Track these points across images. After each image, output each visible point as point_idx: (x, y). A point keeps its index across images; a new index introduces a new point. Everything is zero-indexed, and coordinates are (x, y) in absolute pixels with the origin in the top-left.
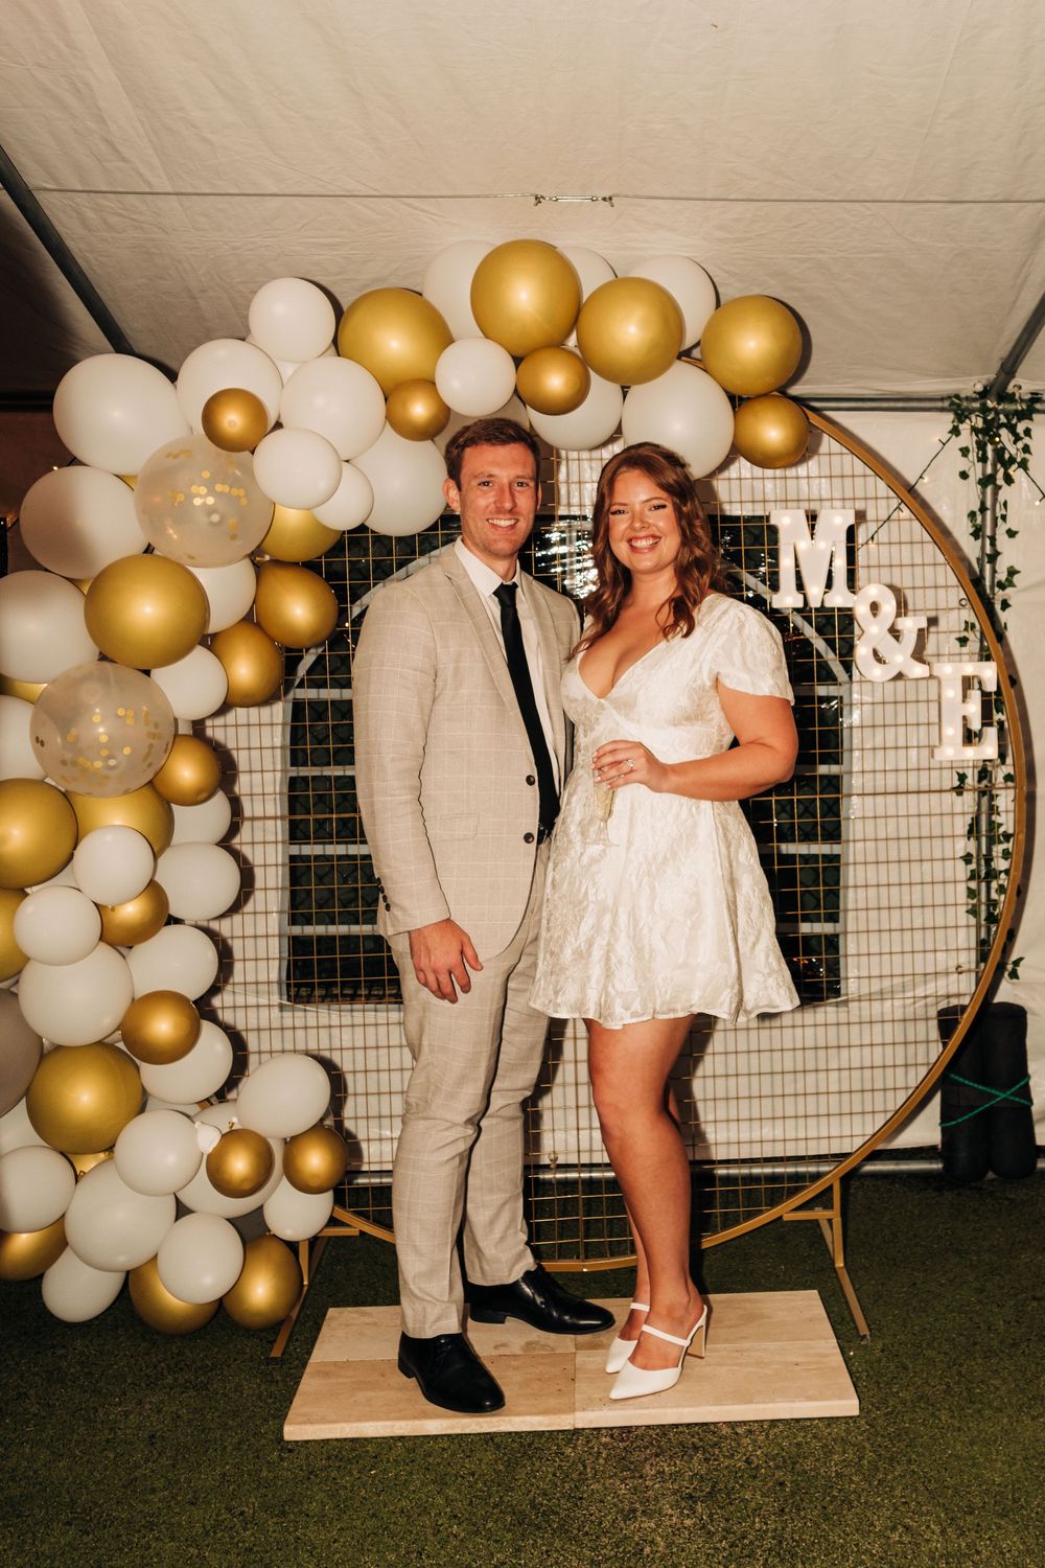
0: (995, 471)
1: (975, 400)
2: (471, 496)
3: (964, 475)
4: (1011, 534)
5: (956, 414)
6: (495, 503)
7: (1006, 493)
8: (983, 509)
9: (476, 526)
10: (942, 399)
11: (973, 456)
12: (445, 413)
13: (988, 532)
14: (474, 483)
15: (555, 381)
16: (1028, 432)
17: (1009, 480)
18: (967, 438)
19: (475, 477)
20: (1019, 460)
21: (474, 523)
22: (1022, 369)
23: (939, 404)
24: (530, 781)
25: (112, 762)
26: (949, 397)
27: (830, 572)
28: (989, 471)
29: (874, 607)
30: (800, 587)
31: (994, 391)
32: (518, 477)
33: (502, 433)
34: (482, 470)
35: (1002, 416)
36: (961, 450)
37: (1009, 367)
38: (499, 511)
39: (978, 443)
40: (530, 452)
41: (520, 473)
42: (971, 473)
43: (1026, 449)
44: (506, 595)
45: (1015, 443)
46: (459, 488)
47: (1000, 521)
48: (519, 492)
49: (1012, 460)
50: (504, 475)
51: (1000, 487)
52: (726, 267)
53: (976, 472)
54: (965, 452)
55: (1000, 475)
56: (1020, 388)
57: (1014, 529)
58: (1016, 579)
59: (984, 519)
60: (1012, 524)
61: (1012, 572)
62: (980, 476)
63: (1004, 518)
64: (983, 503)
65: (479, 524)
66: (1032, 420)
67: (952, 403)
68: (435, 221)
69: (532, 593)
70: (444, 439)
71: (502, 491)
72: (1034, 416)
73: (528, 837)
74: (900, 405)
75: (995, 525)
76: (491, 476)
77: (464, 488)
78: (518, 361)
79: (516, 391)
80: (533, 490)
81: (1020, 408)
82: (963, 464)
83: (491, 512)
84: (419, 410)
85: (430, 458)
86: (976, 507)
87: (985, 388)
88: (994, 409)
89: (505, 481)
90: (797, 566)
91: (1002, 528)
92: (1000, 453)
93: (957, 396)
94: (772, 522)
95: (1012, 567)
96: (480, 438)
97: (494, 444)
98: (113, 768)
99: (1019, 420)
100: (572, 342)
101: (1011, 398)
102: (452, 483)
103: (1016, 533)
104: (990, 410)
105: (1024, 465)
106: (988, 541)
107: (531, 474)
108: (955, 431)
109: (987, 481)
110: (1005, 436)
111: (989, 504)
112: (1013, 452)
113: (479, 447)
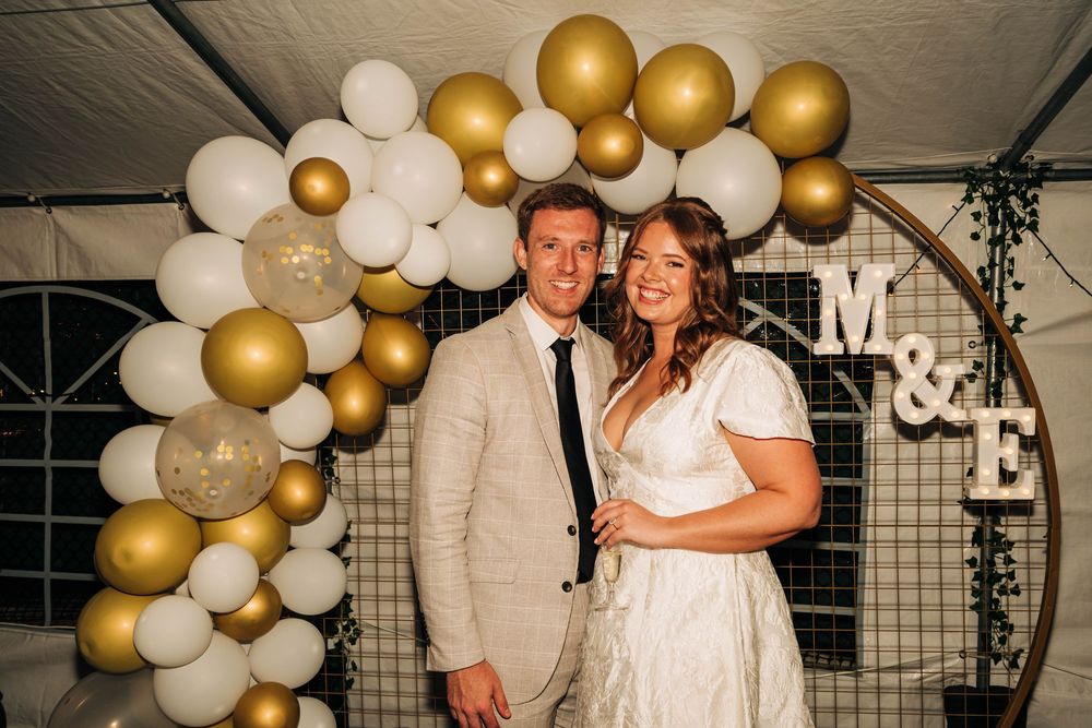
0: (1004, 233)
1: (988, 171)
2: (536, 258)
3: (975, 236)
4: (1018, 286)
5: (970, 184)
6: (557, 265)
7: (1014, 251)
8: (992, 265)
9: (538, 286)
10: (958, 171)
11: (984, 220)
12: (516, 180)
13: (996, 285)
14: (539, 245)
15: (613, 144)
16: (1035, 198)
17: (1017, 240)
18: (979, 205)
19: (541, 239)
20: (1027, 222)
21: (537, 281)
22: (1040, 140)
23: (956, 175)
24: (571, 530)
25: (213, 493)
26: (964, 170)
27: (870, 323)
28: (998, 232)
29: (913, 355)
30: (840, 334)
31: (1007, 162)
32: (582, 242)
33: (569, 198)
34: (548, 233)
35: (1011, 186)
36: (973, 214)
37: (1027, 138)
38: (562, 272)
39: (989, 208)
40: (595, 219)
41: (584, 239)
42: (982, 235)
43: (1034, 213)
44: (562, 349)
45: (1024, 208)
46: (526, 249)
47: (1007, 276)
48: (581, 256)
49: (1021, 222)
50: (569, 238)
51: (1009, 246)
52: (774, 45)
53: (987, 233)
54: (977, 216)
55: (1009, 236)
56: (1032, 158)
57: (1020, 281)
58: (1023, 326)
59: (992, 274)
60: (1018, 277)
61: (1019, 319)
62: (989, 236)
63: (1011, 273)
64: (992, 261)
65: (542, 285)
66: (1041, 187)
67: (967, 174)
68: (511, 11)
69: (591, 345)
70: (516, 203)
71: (564, 255)
72: (1045, 184)
73: (566, 586)
74: (920, 177)
75: (1002, 279)
76: (555, 239)
77: (530, 249)
78: (579, 129)
79: (577, 158)
80: (595, 255)
81: (1030, 176)
82: (974, 227)
83: (553, 275)
84: (493, 177)
85: (504, 220)
86: (985, 263)
87: (999, 159)
88: (1005, 178)
89: (569, 245)
90: (838, 315)
91: (1009, 281)
92: (1009, 216)
93: (972, 168)
94: (815, 276)
95: (1019, 314)
96: (548, 201)
97: (560, 209)
98: (214, 497)
99: (1029, 188)
100: (630, 112)
101: (1024, 168)
102: (521, 244)
103: (1023, 285)
104: (1002, 179)
105: (1033, 227)
106: (996, 292)
107: (594, 241)
108: (969, 199)
109: (995, 241)
110: (1014, 201)
111: (997, 261)
112: (1022, 215)
113: (546, 211)
